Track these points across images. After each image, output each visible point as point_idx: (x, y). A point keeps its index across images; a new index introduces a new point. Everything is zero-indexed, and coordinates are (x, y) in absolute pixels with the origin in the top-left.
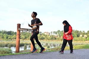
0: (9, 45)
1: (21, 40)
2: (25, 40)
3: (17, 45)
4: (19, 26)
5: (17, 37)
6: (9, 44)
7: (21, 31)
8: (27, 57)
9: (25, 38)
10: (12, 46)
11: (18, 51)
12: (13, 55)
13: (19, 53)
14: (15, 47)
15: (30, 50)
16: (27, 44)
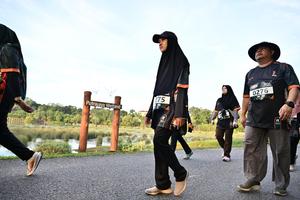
0: (64, 136)
1: (90, 125)
2: (99, 126)
3: (82, 135)
4: (88, 95)
5: (84, 118)
6: (65, 132)
7: (92, 108)
8: (101, 161)
9: (100, 122)
10: (71, 138)
11: (83, 149)
12: (73, 156)
13: (85, 154)
14: (78, 139)
15: (109, 148)
16: (104, 135)
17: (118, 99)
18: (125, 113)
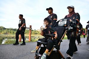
11: (20, 41)
17: (31, 26)
18: (33, 30)
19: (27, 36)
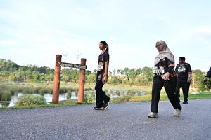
0: (41, 91)
1: (61, 82)
2: (68, 83)
3: (55, 90)
4: (59, 58)
5: (56, 77)
6: (41, 88)
7: (62, 68)
9: (70, 80)
10: (46, 92)
11: (56, 101)
12: (48, 107)
13: (57, 105)
14: (52, 93)
15: (77, 100)
16: (72, 90)
19: (74, 88)
